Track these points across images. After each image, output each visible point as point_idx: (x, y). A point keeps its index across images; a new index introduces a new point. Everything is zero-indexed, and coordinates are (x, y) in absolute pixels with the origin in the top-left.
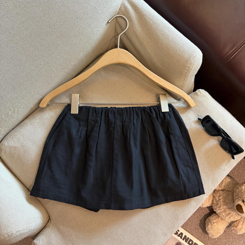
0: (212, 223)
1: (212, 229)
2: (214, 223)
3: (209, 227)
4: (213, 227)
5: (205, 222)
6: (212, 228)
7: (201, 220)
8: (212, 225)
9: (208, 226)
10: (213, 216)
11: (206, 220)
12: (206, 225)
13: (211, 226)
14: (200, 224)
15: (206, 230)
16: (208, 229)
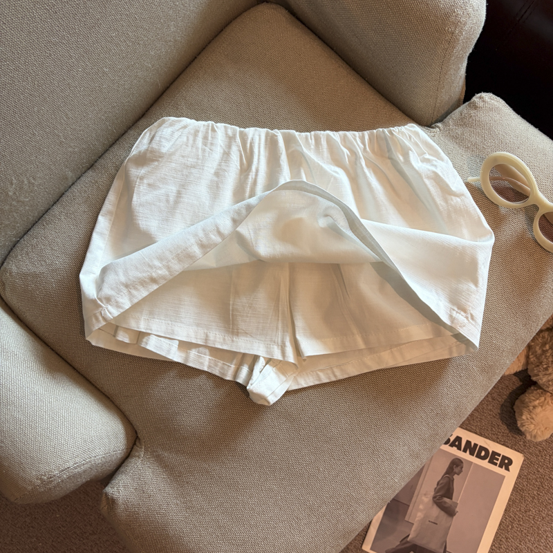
0: (531, 408)
1: (532, 423)
2: (534, 407)
3: (524, 417)
4: (534, 416)
5: (514, 407)
6: (533, 419)
7: (502, 405)
8: (531, 412)
9: (522, 415)
10: (532, 393)
11: (516, 403)
12: (516, 414)
13: (528, 416)
14: (502, 413)
15: (519, 425)
16: (522, 423)
